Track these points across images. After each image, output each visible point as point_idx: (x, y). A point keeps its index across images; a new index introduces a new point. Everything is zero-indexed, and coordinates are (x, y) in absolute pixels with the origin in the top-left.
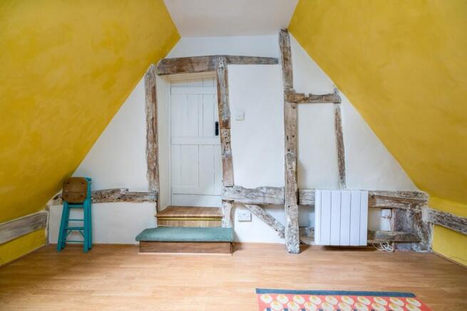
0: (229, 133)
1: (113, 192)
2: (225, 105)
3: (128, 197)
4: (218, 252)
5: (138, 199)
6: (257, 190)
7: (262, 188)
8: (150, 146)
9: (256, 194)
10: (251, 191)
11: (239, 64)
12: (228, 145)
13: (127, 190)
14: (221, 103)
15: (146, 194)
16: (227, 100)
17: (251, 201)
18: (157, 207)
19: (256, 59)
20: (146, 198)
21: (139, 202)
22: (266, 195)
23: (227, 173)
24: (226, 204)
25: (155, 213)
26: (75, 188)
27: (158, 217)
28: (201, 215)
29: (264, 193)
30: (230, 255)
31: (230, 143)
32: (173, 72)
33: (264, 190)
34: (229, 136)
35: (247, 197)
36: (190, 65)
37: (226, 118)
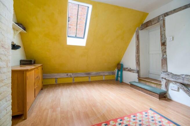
0: (166, 48)
1: (127, 68)
2: (163, 35)
3: (130, 70)
4: (154, 96)
5: (132, 71)
6: (179, 76)
7: (183, 75)
8: (136, 55)
9: (178, 77)
10: (176, 75)
11: (173, 13)
12: (165, 53)
13: (130, 68)
14: (162, 35)
15: (134, 70)
16: (164, 33)
17: (175, 80)
18: (138, 75)
19: (184, 7)
20: (134, 71)
21: (132, 72)
22: (185, 79)
23: (163, 66)
24: (164, 79)
25: (138, 77)
26: (119, 66)
27: (139, 79)
28: (153, 82)
29: (183, 78)
30: (158, 99)
31: (166, 52)
32: (145, 27)
33: (184, 76)
34: (166, 49)
35: (173, 78)
36: (150, 23)
37: (164, 41)
